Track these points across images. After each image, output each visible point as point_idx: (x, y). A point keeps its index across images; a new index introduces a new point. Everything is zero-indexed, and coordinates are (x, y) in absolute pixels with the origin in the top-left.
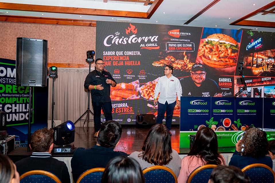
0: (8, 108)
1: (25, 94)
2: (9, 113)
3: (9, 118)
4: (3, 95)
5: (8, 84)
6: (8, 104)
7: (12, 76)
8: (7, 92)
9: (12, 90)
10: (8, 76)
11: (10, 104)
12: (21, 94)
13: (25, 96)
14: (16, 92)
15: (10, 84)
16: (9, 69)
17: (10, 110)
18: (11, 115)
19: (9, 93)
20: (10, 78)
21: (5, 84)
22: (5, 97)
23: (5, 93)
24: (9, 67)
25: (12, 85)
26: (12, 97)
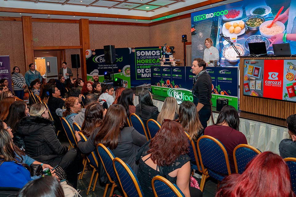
0: (147, 71)
1: (157, 63)
2: (148, 73)
3: (148, 75)
4: (144, 64)
5: (146, 59)
6: (147, 68)
7: (148, 55)
8: (146, 63)
9: (149, 62)
10: (146, 55)
11: (148, 68)
12: (154, 63)
13: (156, 64)
14: (151, 63)
15: (148, 59)
16: (146, 52)
17: (148, 72)
18: (149, 74)
19: (147, 63)
20: (147, 56)
21: (145, 59)
22: (145, 65)
23: (145, 63)
24: (146, 50)
25: (149, 59)
26: (149, 65)
